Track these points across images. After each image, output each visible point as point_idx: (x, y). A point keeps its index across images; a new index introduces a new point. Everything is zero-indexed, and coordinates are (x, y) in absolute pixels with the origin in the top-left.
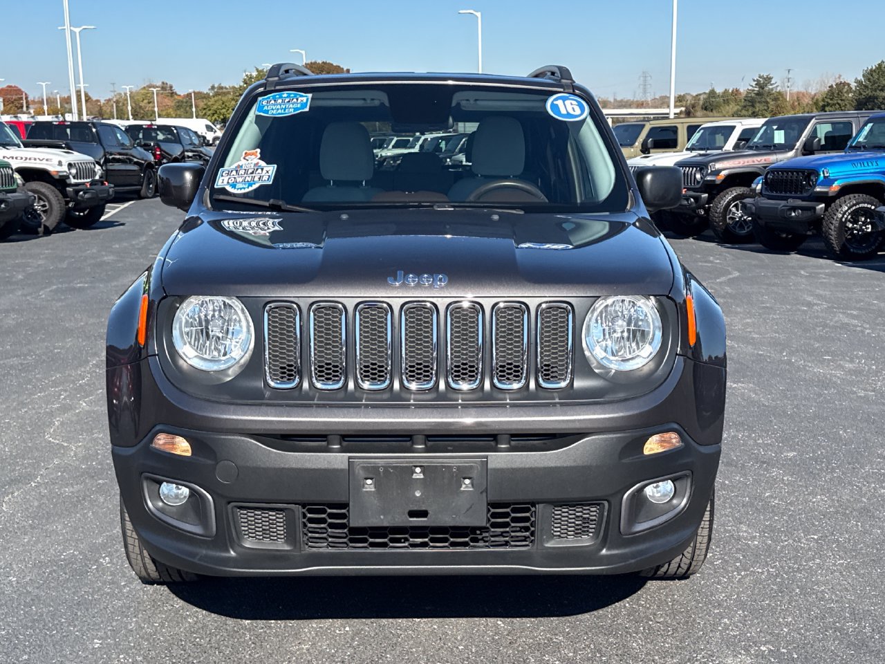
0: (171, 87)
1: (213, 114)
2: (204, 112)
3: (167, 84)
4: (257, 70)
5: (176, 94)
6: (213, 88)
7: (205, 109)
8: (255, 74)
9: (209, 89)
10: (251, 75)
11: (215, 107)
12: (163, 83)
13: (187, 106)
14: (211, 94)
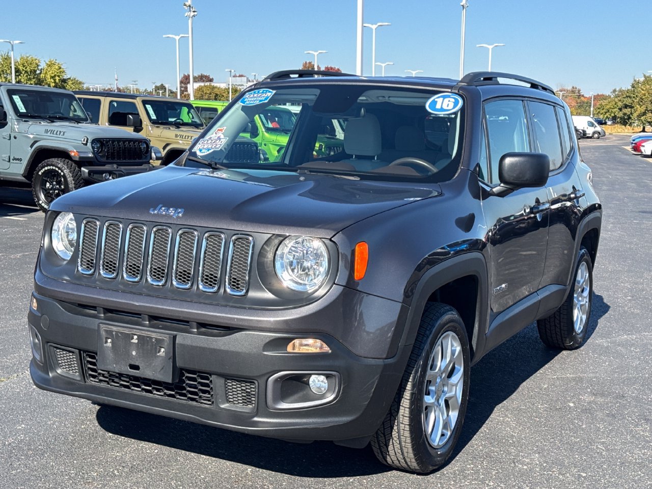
0: (579, 91)
1: (606, 113)
2: (598, 110)
3: (576, 88)
4: (645, 76)
5: (583, 96)
6: (615, 91)
7: (599, 108)
8: (642, 79)
9: (611, 93)
10: (639, 80)
11: (608, 107)
12: (573, 88)
13: (587, 106)
14: (612, 96)
